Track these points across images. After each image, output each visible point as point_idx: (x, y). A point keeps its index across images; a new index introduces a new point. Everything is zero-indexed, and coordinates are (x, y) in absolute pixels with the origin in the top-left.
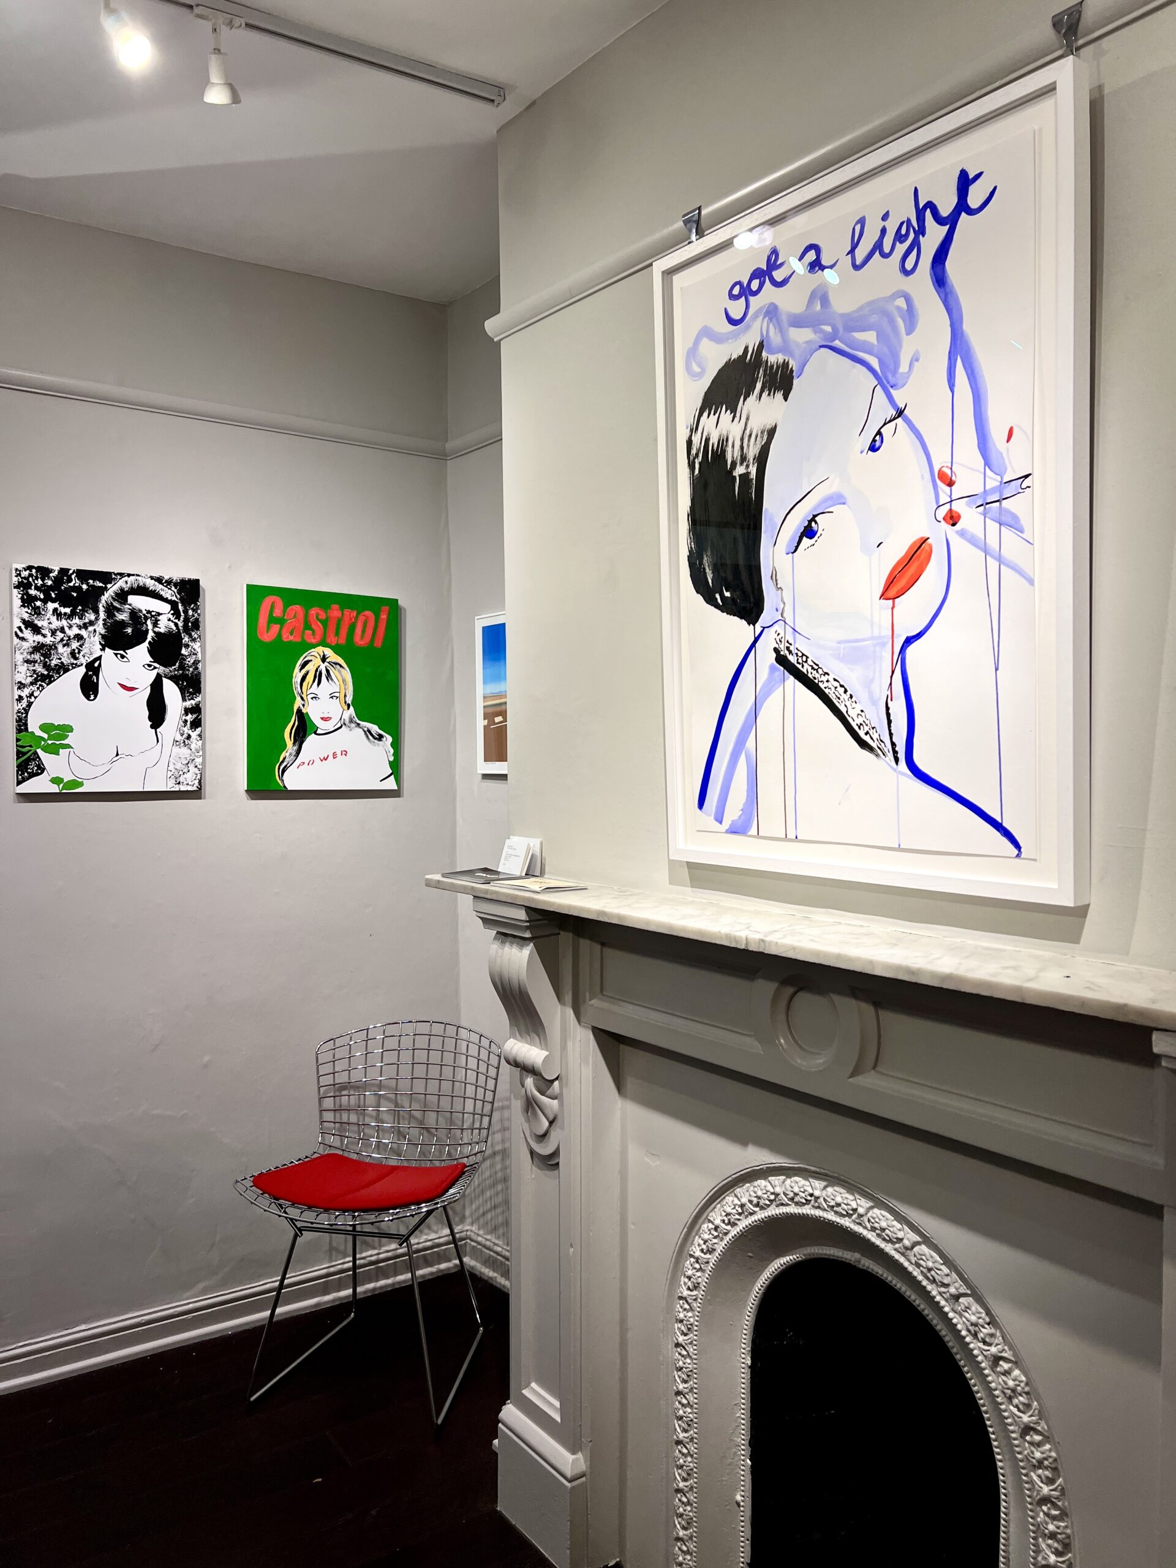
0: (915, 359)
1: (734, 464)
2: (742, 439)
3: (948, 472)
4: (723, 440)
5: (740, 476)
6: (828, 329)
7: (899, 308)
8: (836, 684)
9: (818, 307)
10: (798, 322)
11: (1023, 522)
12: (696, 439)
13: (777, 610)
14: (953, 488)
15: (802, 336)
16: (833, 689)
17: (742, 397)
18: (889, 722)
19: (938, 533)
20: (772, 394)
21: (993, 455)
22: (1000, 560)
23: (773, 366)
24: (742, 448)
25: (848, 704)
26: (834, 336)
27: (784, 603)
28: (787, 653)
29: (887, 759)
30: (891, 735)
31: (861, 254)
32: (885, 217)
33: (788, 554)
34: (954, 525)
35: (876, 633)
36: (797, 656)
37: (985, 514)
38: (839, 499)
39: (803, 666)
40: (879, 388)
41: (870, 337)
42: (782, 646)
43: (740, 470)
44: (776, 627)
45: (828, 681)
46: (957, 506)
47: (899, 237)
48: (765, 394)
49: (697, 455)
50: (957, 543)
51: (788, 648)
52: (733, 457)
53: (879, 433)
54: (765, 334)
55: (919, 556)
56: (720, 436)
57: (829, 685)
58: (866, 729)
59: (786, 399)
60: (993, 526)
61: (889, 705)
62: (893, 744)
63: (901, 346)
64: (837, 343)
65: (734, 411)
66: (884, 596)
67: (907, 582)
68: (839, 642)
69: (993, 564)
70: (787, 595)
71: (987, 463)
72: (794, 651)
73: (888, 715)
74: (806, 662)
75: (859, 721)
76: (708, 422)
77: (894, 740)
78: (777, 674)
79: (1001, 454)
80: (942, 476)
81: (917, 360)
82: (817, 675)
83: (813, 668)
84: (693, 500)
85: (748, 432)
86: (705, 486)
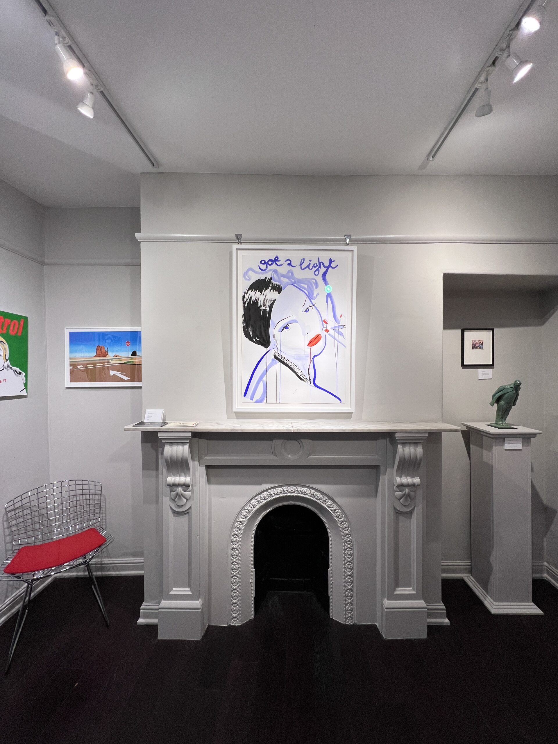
0: (318, 294)
1: (261, 306)
2: (264, 300)
3: (326, 321)
4: (257, 299)
5: (263, 309)
6: (293, 281)
7: (313, 282)
8: (294, 365)
9: (290, 275)
10: (283, 276)
11: (344, 334)
12: (246, 296)
13: (275, 345)
14: (327, 324)
15: (285, 280)
16: (293, 366)
17: (264, 290)
18: (309, 374)
19: (323, 334)
20: (274, 291)
21: (337, 320)
22: (338, 341)
23: (275, 285)
24: (264, 303)
25: (297, 370)
26: (295, 283)
27: (277, 344)
28: (278, 356)
29: (308, 383)
30: (309, 377)
31: (303, 266)
32: (310, 261)
33: (279, 332)
34: (327, 332)
35: (306, 354)
36: (281, 357)
37: (335, 331)
38: (295, 321)
39: (283, 360)
40: (307, 298)
41: (306, 286)
42: (276, 354)
43: (263, 308)
44: (274, 349)
45: (291, 364)
46: (328, 329)
47: (314, 266)
48: (272, 291)
49: (247, 301)
50: (328, 336)
51: (278, 355)
52: (261, 304)
53: (308, 308)
54: (272, 276)
55: (318, 338)
56: (256, 298)
57: (292, 365)
58: (302, 376)
59: (279, 294)
60: (337, 334)
61: (309, 370)
62: (310, 379)
63: (314, 291)
64: (295, 285)
65: (261, 292)
66: (308, 345)
67: (315, 343)
68: (295, 355)
69: (336, 342)
70: (278, 342)
71: (336, 321)
72: (281, 356)
73: (309, 373)
74: (284, 359)
75: (301, 374)
76: (251, 293)
77: (310, 378)
78: (274, 361)
79: (339, 320)
80: (325, 321)
81: (318, 295)
82: (288, 362)
83: (286, 360)
84: (244, 312)
85: (266, 299)
86: (250, 310)
